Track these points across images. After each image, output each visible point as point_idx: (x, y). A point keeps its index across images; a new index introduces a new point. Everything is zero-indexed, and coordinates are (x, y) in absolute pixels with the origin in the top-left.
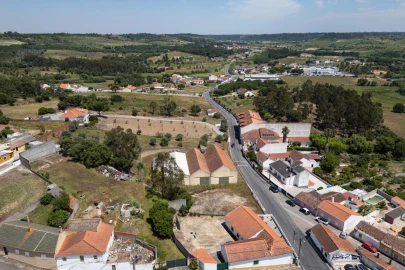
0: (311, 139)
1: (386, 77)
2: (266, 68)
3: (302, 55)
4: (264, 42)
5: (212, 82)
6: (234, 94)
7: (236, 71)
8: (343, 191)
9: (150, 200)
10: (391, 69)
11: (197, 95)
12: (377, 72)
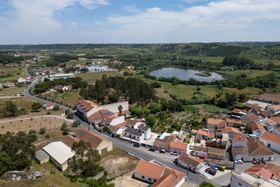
0: (130, 110)
1: (135, 69)
2: (60, 69)
3: (80, 59)
4: (43, 51)
5: (23, 83)
6: (52, 90)
7: (37, 73)
8: (169, 134)
9: (78, 183)
10: (135, 65)
11: (19, 95)
12: (129, 67)
